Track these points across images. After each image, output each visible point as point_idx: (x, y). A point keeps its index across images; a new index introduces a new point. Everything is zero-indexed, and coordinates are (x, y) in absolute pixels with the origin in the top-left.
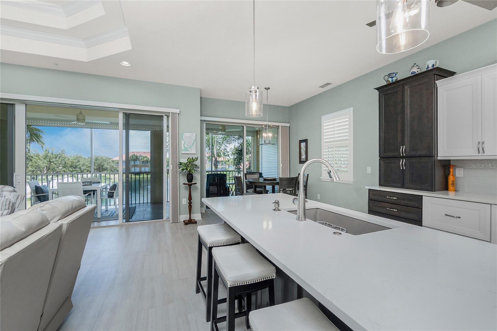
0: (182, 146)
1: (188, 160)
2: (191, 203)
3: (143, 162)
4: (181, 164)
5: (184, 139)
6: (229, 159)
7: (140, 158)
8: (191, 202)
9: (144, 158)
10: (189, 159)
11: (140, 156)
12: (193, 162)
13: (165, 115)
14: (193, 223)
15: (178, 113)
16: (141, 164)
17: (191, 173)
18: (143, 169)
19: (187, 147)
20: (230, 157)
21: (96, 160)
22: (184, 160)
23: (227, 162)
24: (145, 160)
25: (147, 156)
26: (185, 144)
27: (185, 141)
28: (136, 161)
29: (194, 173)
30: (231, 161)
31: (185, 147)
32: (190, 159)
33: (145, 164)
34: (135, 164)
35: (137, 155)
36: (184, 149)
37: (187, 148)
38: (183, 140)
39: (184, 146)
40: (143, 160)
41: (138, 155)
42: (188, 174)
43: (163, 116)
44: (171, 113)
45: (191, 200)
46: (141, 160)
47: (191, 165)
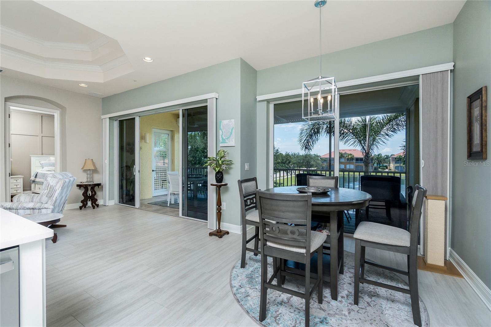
0: (220, 136)
3: (348, 159)
5: (222, 129)
7: (345, 156)
8: (220, 208)
9: (349, 155)
11: (345, 153)
15: (217, 99)
16: (346, 161)
18: (348, 167)
21: (305, 158)
24: (350, 157)
25: (352, 153)
26: (222, 135)
28: (341, 158)
31: (223, 139)
33: (350, 161)
36: (222, 141)
37: (225, 139)
39: (222, 137)
40: (348, 157)
41: (343, 152)
42: (217, 172)
44: (208, 99)
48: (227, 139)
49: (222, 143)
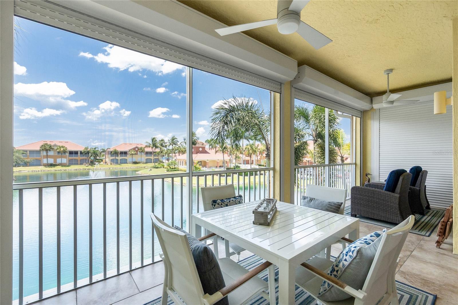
3: (59, 152)
7: (55, 148)
9: (60, 148)
11: (55, 145)
16: (57, 154)
18: (59, 161)
24: (61, 150)
25: (63, 146)
28: (50, 151)
33: (62, 154)
34: (47, 155)
35: (50, 144)
40: (59, 150)
41: (52, 144)
46: (56, 150)
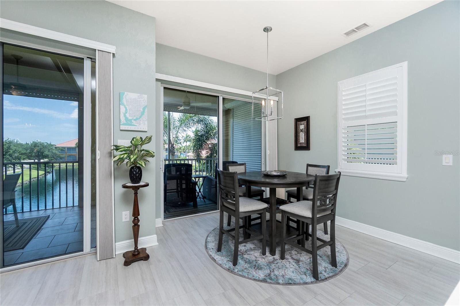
0: (121, 115)
1: (133, 142)
2: (138, 221)
4: (117, 148)
5: (125, 103)
6: (181, 146)
8: (138, 219)
10: (135, 140)
12: (141, 145)
13: (88, 58)
14: (142, 260)
15: (113, 54)
17: (138, 165)
19: (130, 118)
20: (181, 145)
22: (125, 142)
23: (179, 149)
26: (126, 113)
27: (127, 107)
29: (144, 166)
30: (182, 149)
31: (126, 119)
32: (137, 140)
36: (125, 122)
37: (131, 120)
38: (123, 104)
39: (125, 116)
42: (132, 168)
43: (83, 59)
44: (97, 51)
45: (139, 215)
47: (138, 151)
48: (135, 120)
49: (124, 124)
